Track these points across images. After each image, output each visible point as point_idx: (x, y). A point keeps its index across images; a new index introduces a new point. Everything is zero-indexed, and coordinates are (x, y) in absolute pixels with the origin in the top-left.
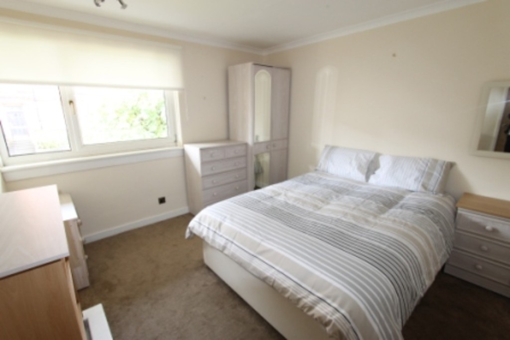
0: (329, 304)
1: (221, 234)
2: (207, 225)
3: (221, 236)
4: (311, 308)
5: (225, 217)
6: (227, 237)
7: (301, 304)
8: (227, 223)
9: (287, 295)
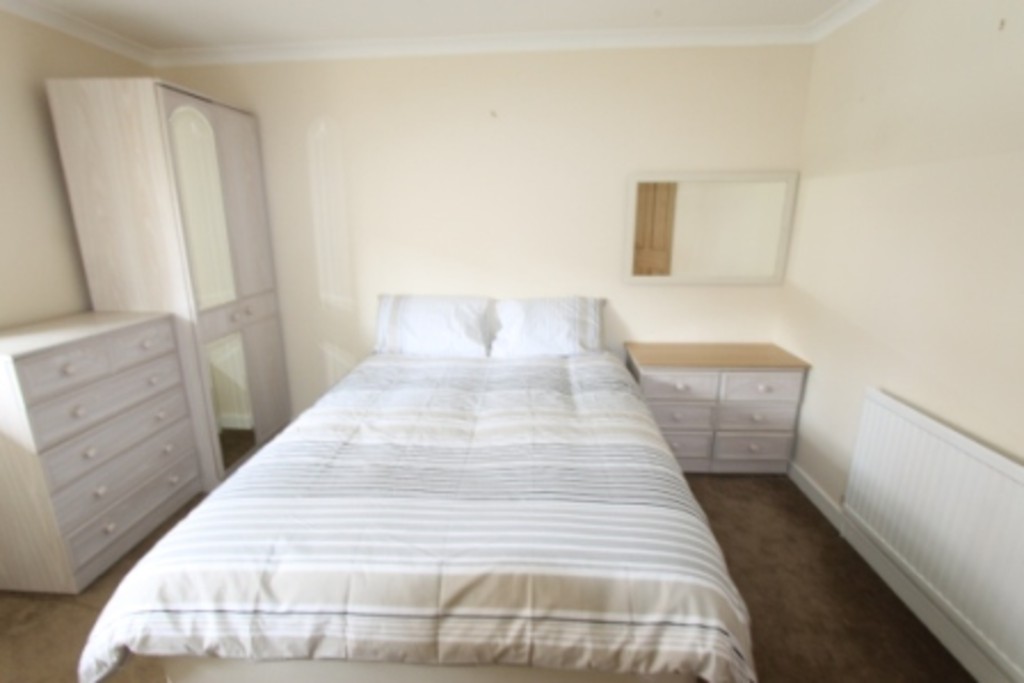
0: (683, 625)
1: (283, 608)
2: (210, 606)
3: (289, 613)
4: (651, 656)
5: (272, 551)
6: (316, 608)
7: (626, 664)
8: (289, 567)
9: (582, 662)
